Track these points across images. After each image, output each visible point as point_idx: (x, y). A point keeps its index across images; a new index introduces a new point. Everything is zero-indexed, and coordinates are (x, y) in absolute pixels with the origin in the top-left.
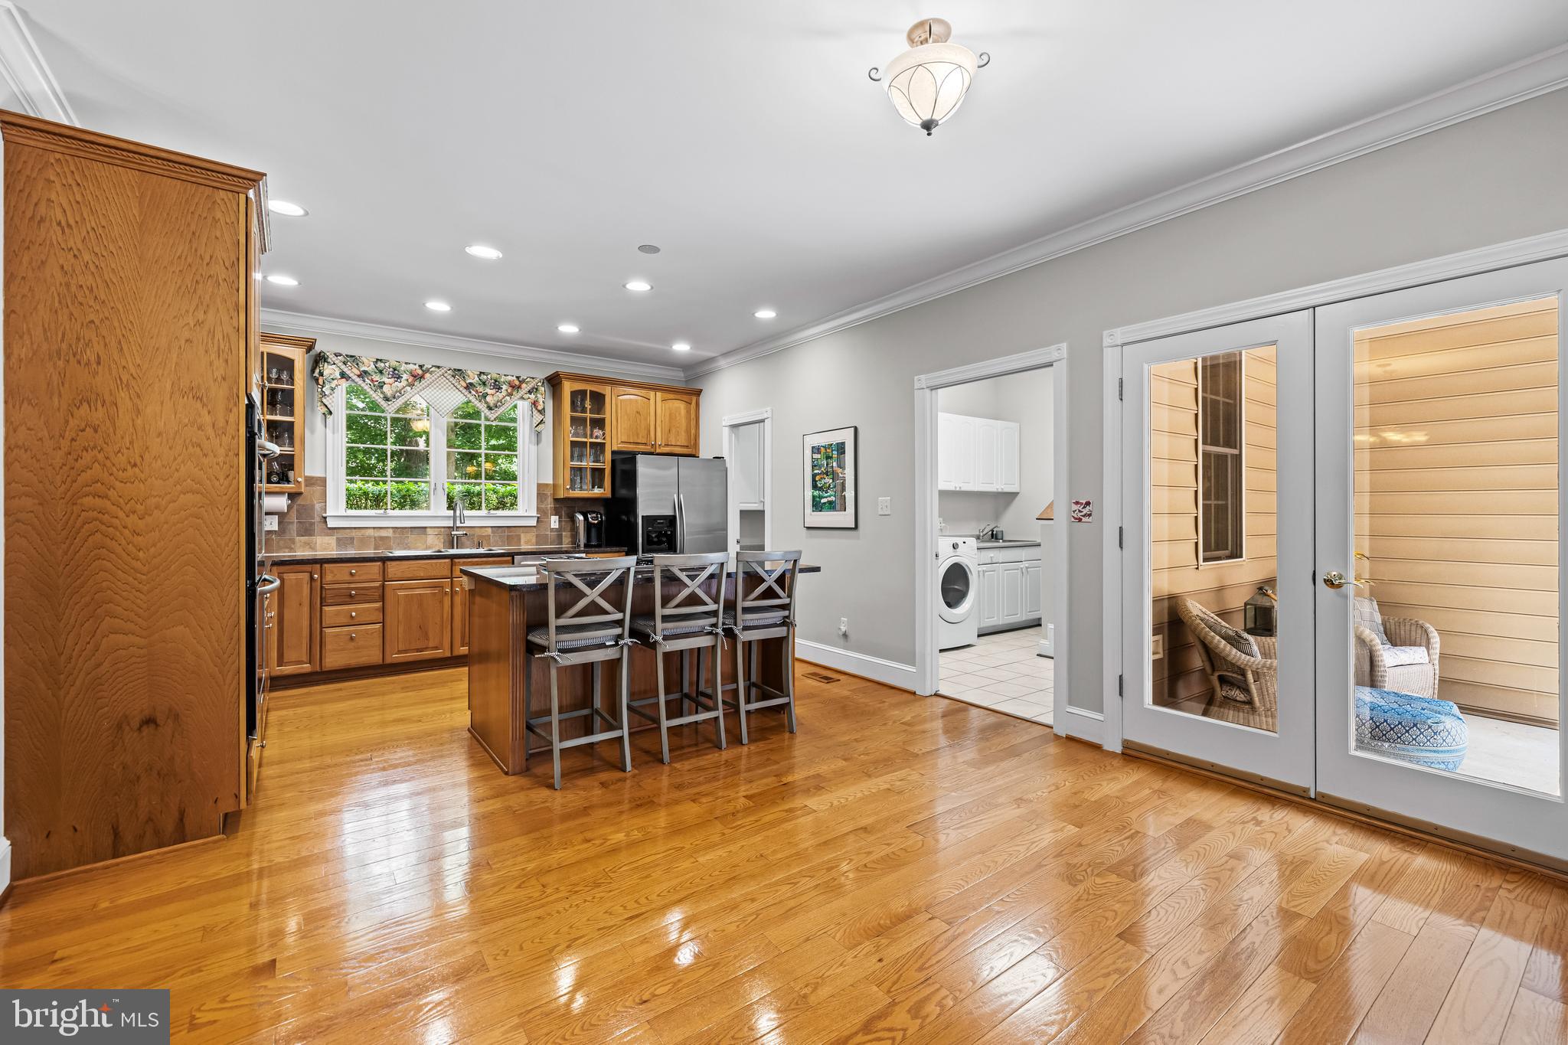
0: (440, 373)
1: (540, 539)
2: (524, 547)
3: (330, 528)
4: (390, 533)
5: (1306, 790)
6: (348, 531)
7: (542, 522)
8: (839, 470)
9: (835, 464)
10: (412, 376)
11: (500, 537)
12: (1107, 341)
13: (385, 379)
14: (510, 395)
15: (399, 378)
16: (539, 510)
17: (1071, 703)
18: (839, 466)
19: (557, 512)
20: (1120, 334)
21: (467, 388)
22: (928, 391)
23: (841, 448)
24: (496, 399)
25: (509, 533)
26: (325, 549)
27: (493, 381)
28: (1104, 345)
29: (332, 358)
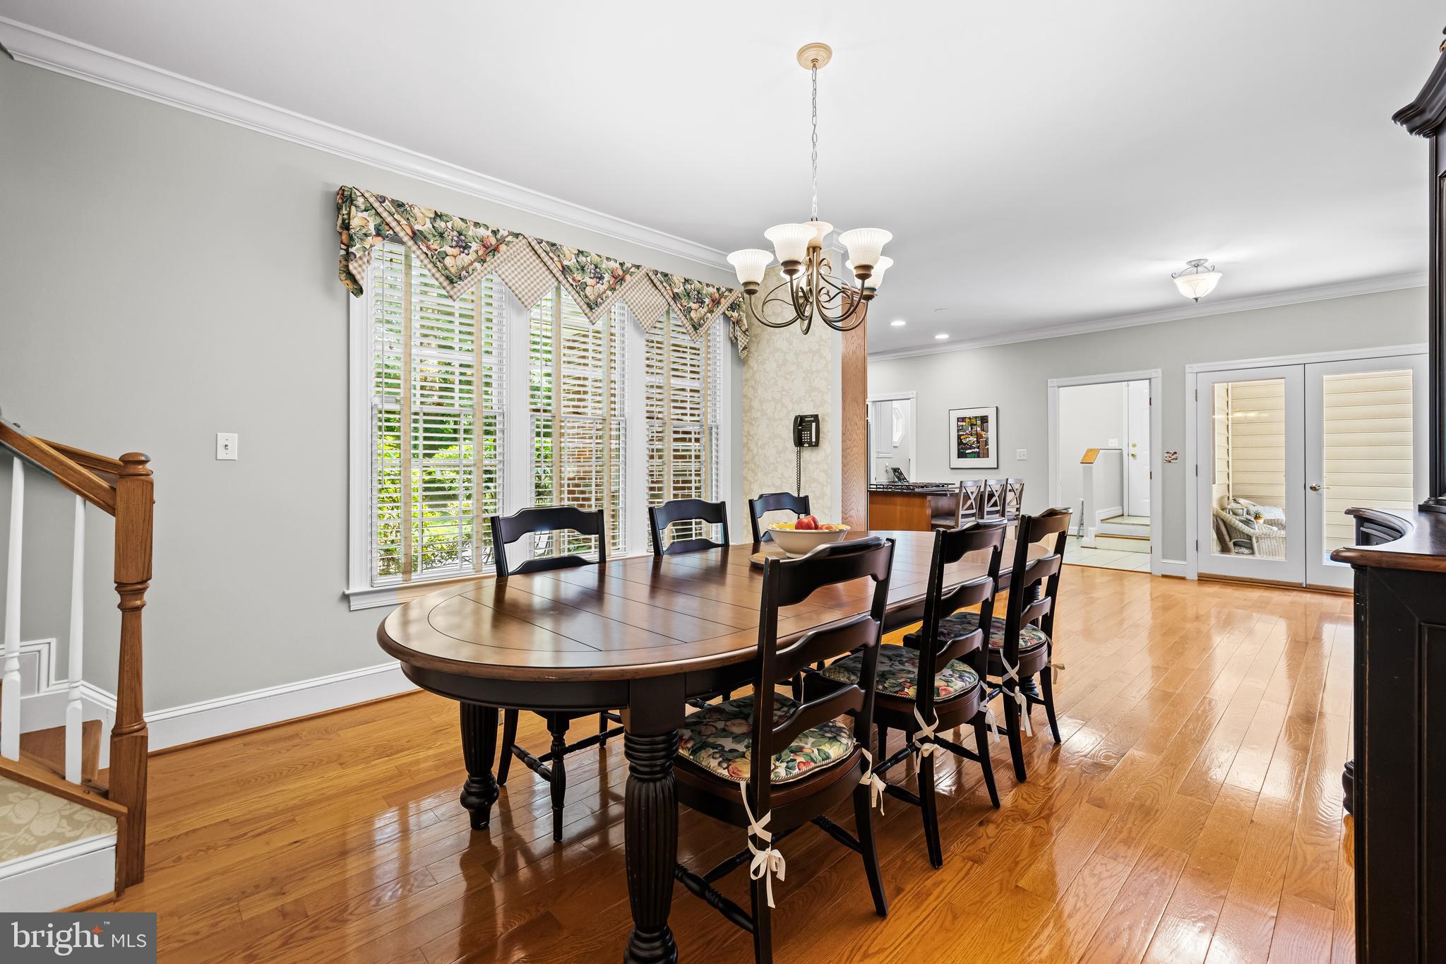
5: (1301, 584)
8: (983, 433)
9: (979, 429)
12: (1187, 370)
17: (1163, 558)
18: (983, 430)
20: (1197, 367)
22: (1056, 388)
23: (984, 420)
28: (1186, 372)
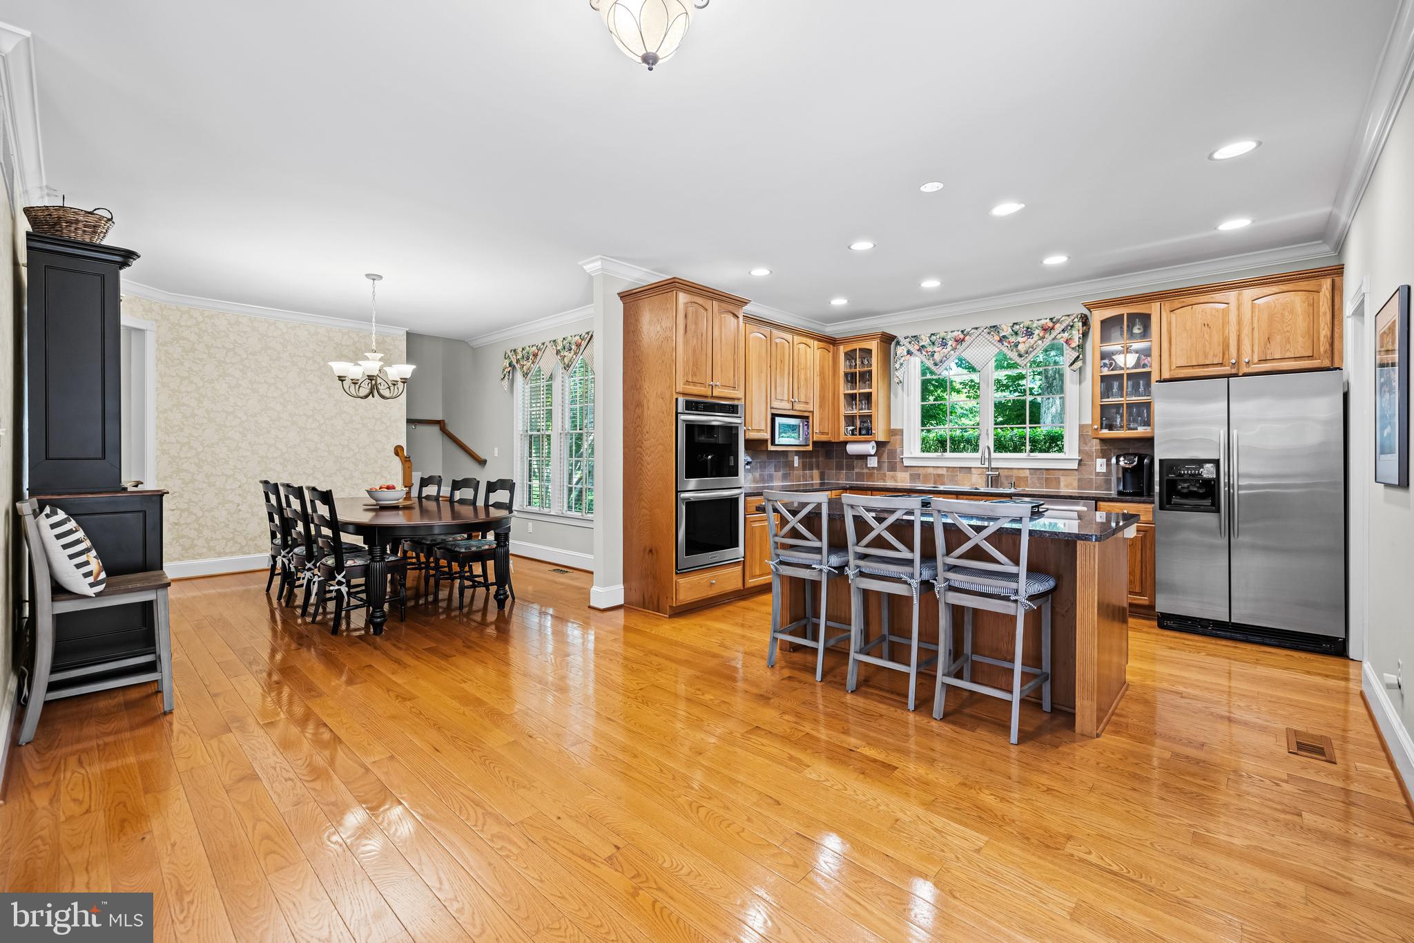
0: (978, 333)
1: (1082, 483)
2: (1064, 491)
3: (906, 467)
4: (943, 472)
6: (916, 469)
7: (1085, 465)
10: (956, 341)
11: (1039, 479)
13: (936, 349)
14: (1042, 338)
15: (944, 344)
16: (1080, 452)
19: (1105, 454)
21: (1000, 341)
24: (1027, 345)
25: (1049, 475)
26: (902, 482)
27: (1025, 329)
29: (903, 341)
